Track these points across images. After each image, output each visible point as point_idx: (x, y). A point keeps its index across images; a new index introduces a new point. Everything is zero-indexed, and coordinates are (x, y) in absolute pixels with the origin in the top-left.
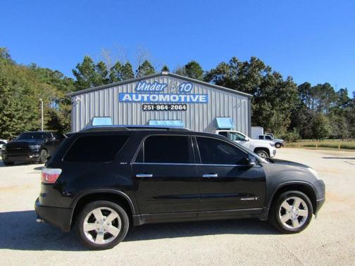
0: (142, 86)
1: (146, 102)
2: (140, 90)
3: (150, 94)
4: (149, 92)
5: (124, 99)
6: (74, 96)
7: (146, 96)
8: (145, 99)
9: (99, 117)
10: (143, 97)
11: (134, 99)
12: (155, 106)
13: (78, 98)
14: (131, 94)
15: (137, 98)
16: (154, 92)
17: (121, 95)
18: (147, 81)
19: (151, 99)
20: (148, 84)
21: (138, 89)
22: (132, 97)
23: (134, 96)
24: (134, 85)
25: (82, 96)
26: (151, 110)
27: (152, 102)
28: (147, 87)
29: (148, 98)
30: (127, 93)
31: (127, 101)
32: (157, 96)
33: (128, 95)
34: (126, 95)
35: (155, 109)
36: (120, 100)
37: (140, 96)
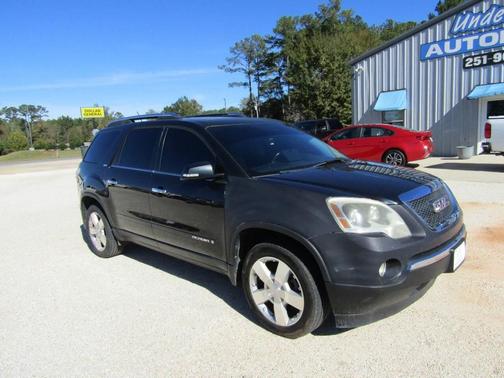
0: (462, 23)
1: (470, 51)
2: (460, 32)
3: (481, 33)
4: (479, 31)
5: (428, 55)
6: (354, 64)
7: (470, 41)
8: (470, 47)
9: (389, 91)
10: (464, 44)
11: (448, 50)
12: (490, 55)
13: (359, 66)
14: (441, 43)
15: (453, 46)
16: (489, 28)
17: (423, 49)
18: (475, 10)
19: (483, 43)
20: (476, 15)
21: (456, 29)
22: (443, 49)
23: (447, 44)
24: (447, 24)
25: (365, 62)
26: (482, 65)
27: (485, 49)
28: (475, 22)
29: (476, 42)
30: (435, 42)
31: (434, 57)
32: (494, 35)
33: (436, 46)
34: (432, 47)
35: (490, 63)
36: (422, 58)
37: (458, 43)
